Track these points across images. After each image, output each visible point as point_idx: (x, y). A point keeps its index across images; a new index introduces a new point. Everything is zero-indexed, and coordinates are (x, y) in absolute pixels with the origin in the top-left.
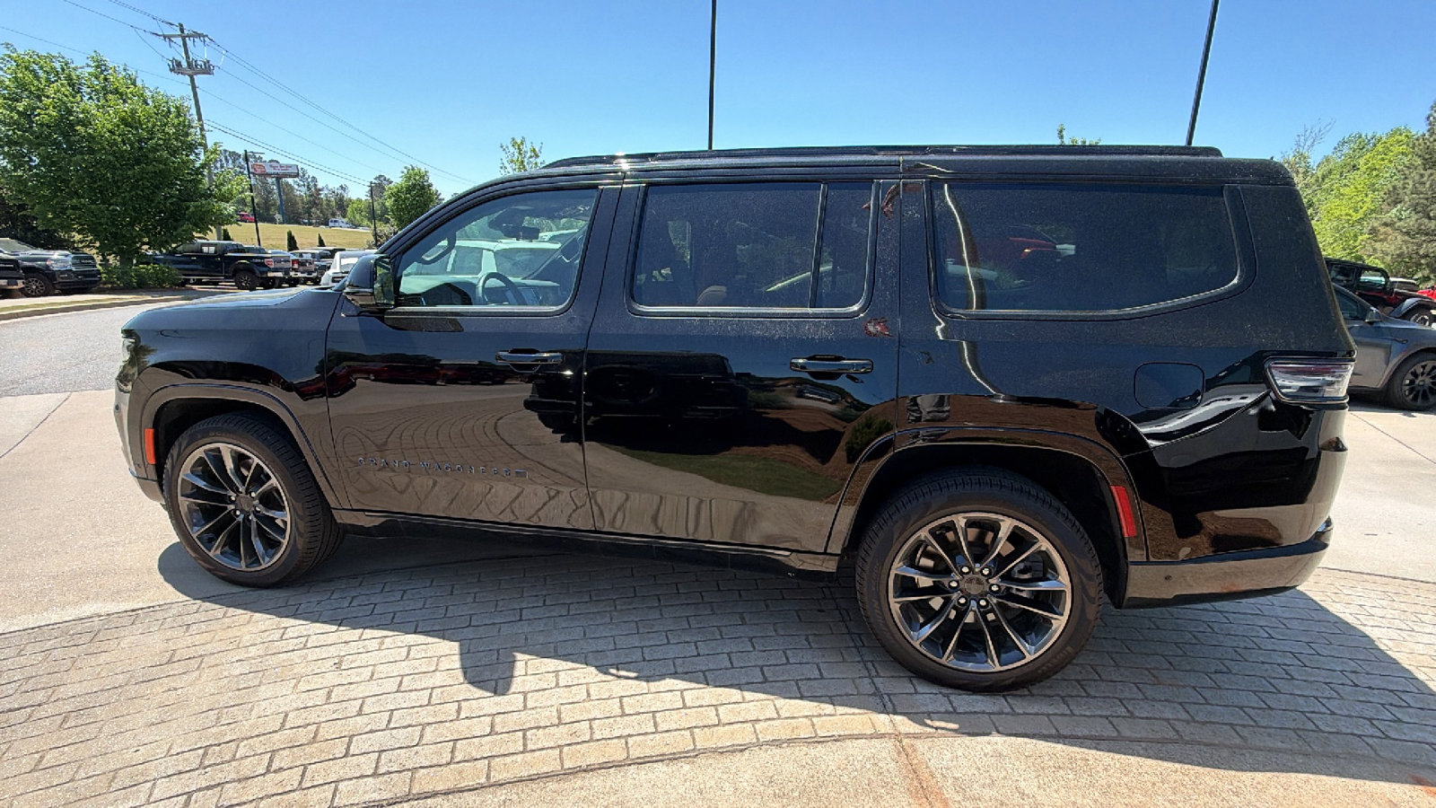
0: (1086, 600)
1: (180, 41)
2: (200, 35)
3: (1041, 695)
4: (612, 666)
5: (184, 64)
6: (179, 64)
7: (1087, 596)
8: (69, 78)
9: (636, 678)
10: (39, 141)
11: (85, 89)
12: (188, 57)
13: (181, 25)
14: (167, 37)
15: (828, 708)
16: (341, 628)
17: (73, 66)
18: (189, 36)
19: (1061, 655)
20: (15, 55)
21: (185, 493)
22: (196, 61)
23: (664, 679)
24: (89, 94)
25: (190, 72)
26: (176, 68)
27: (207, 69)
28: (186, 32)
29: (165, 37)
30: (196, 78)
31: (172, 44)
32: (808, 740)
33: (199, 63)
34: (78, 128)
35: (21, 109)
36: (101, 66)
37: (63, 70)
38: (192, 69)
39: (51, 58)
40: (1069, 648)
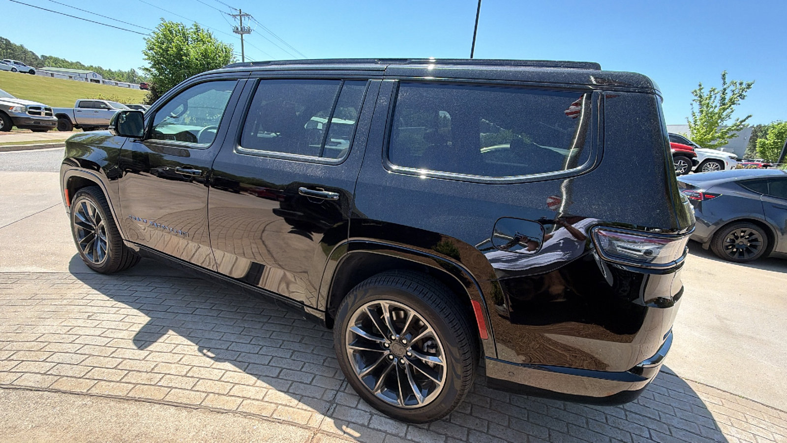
0: (455, 376)
1: (239, 17)
2: (247, 15)
3: (435, 432)
4: (206, 348)
5: (240, 29)
6: (237, 29)
7: (455, 373)
8: (184, 34)
9: (212, 358)
10: (169, 62)
11: (190, 39)
12: (241, 25)
13: (240, 10)
14: (234, 16)
15: (295, 402)
16: (111, 299)
17: (186, 28)
18: (243, 15)
19: (438, 408)
20: (165, 23)
21: (77, 222)
22: (244, 27)
23: (225, 362)
24: (191, 41)
25: (242, 33)
26: (236, 31)
27: (249, 31)
28: (242, 13)
29: (233, 16)
30: (243, 35)
31: (236, 19)
32: (263, 418)
33: (246, 28)
34: (183, 57)
35: (163, 48)
36: (198, 30)
37: (182, 30)
38: (242, 31)
39: (178, 25)
40: (443, 405)
